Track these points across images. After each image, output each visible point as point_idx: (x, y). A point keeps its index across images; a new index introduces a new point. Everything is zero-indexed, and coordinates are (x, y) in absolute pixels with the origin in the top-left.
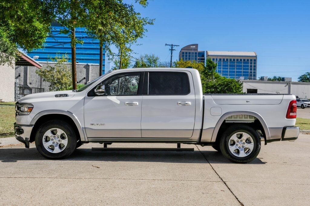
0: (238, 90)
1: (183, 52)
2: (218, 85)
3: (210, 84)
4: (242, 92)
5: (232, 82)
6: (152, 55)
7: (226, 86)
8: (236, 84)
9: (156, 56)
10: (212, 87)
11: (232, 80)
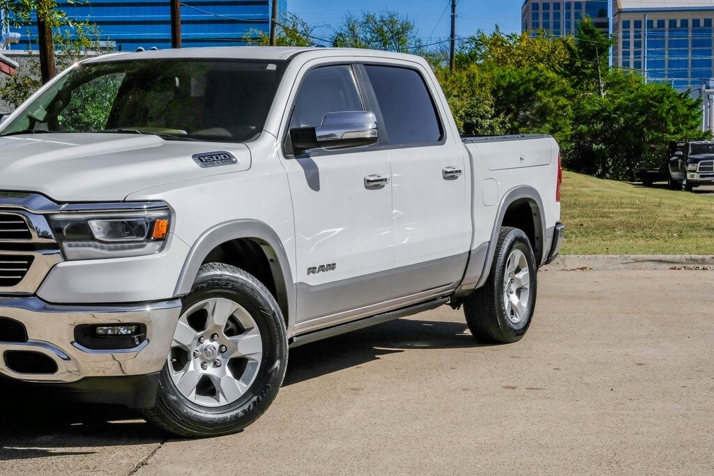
0: (684, 123)
1: (533, 4)
2: (617, 109)
3: (589, 108)
4: (698, 129)
5: (662, 98)
6: (386, 17)
7: (641, 114)
8: (679, 104)
9: (401, 18)
10: (596, 115)
11: (664, 90)
